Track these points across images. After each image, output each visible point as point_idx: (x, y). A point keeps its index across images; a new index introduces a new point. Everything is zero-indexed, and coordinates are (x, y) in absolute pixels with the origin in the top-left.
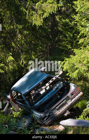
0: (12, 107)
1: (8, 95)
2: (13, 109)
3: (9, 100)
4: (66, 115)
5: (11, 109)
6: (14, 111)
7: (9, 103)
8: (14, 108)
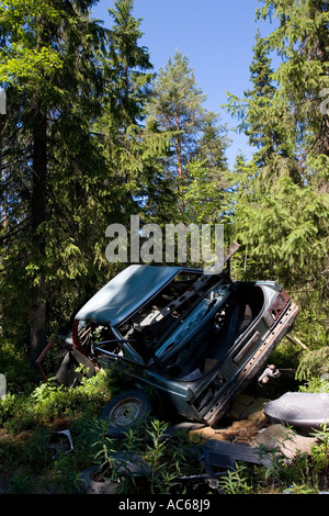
0: (78, 366)
1: (67, 336)
2: (82, 372)
3: (69, 347)
4: (265, 380)
5: (78, 370)
6: (85, 375)
7: (70, 355)
8: (85, 367)
